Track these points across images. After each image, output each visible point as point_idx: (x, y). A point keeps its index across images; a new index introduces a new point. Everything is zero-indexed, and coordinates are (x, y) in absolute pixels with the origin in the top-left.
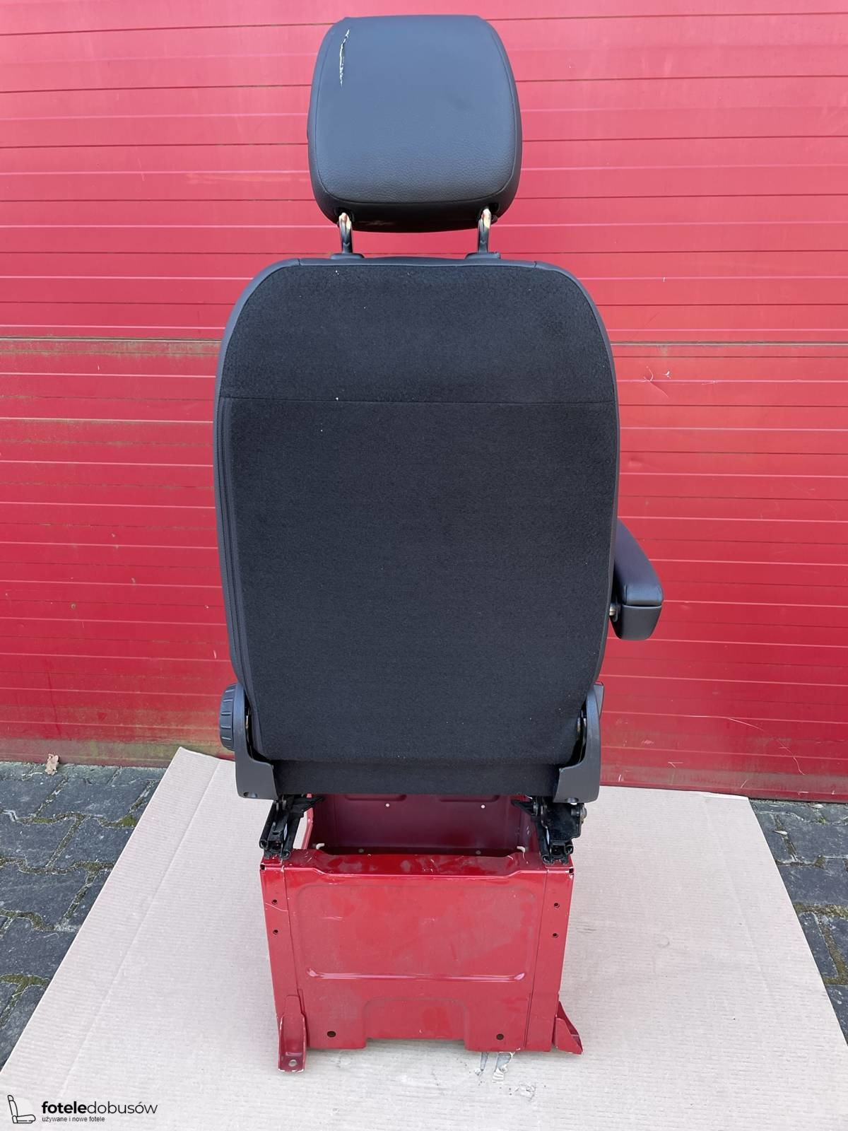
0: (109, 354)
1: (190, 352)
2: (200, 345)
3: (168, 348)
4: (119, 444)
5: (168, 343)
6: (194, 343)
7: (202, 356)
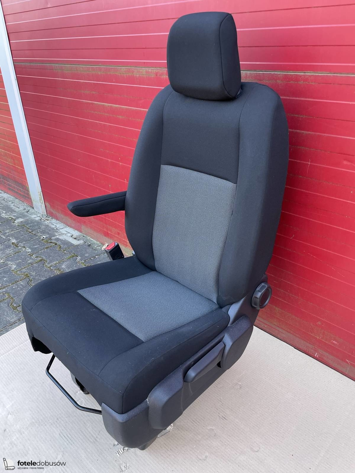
0: (117, 74)
1: (141, 74)
2: (144, 70)
3: (134, 71)
4: (120, 117)
5: (134, 69)
6: (142, 69)
7: (145, 76)
